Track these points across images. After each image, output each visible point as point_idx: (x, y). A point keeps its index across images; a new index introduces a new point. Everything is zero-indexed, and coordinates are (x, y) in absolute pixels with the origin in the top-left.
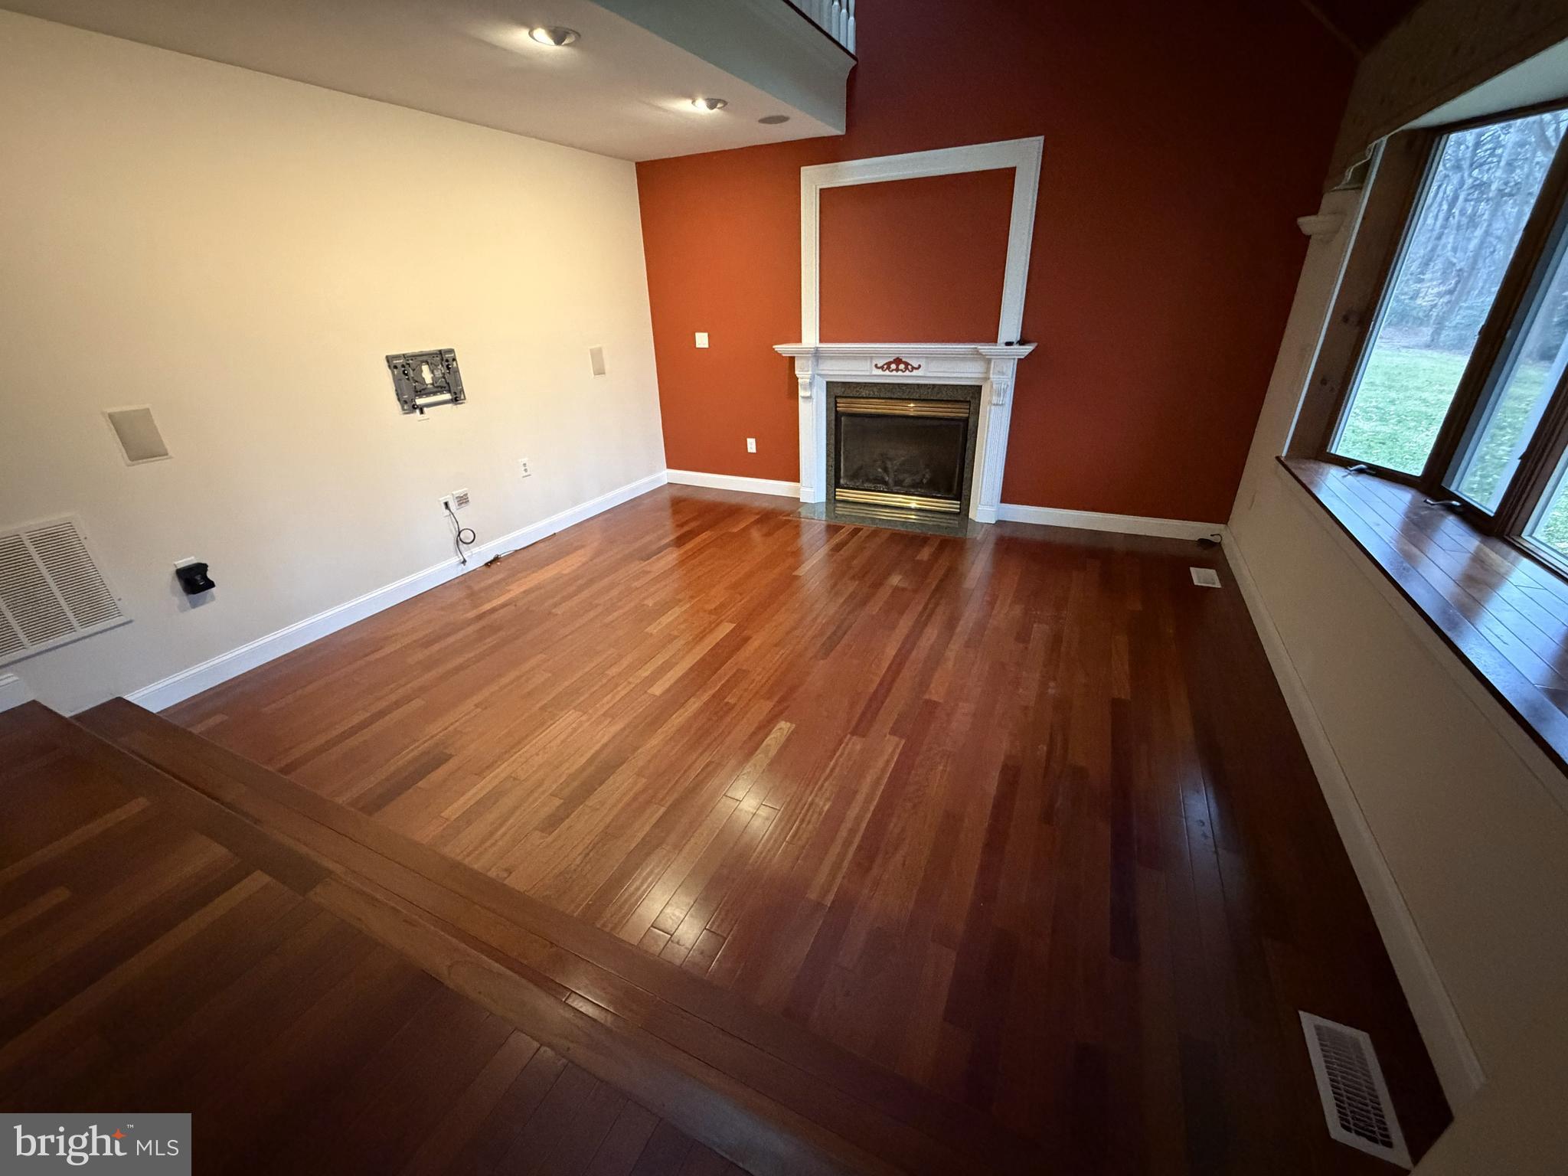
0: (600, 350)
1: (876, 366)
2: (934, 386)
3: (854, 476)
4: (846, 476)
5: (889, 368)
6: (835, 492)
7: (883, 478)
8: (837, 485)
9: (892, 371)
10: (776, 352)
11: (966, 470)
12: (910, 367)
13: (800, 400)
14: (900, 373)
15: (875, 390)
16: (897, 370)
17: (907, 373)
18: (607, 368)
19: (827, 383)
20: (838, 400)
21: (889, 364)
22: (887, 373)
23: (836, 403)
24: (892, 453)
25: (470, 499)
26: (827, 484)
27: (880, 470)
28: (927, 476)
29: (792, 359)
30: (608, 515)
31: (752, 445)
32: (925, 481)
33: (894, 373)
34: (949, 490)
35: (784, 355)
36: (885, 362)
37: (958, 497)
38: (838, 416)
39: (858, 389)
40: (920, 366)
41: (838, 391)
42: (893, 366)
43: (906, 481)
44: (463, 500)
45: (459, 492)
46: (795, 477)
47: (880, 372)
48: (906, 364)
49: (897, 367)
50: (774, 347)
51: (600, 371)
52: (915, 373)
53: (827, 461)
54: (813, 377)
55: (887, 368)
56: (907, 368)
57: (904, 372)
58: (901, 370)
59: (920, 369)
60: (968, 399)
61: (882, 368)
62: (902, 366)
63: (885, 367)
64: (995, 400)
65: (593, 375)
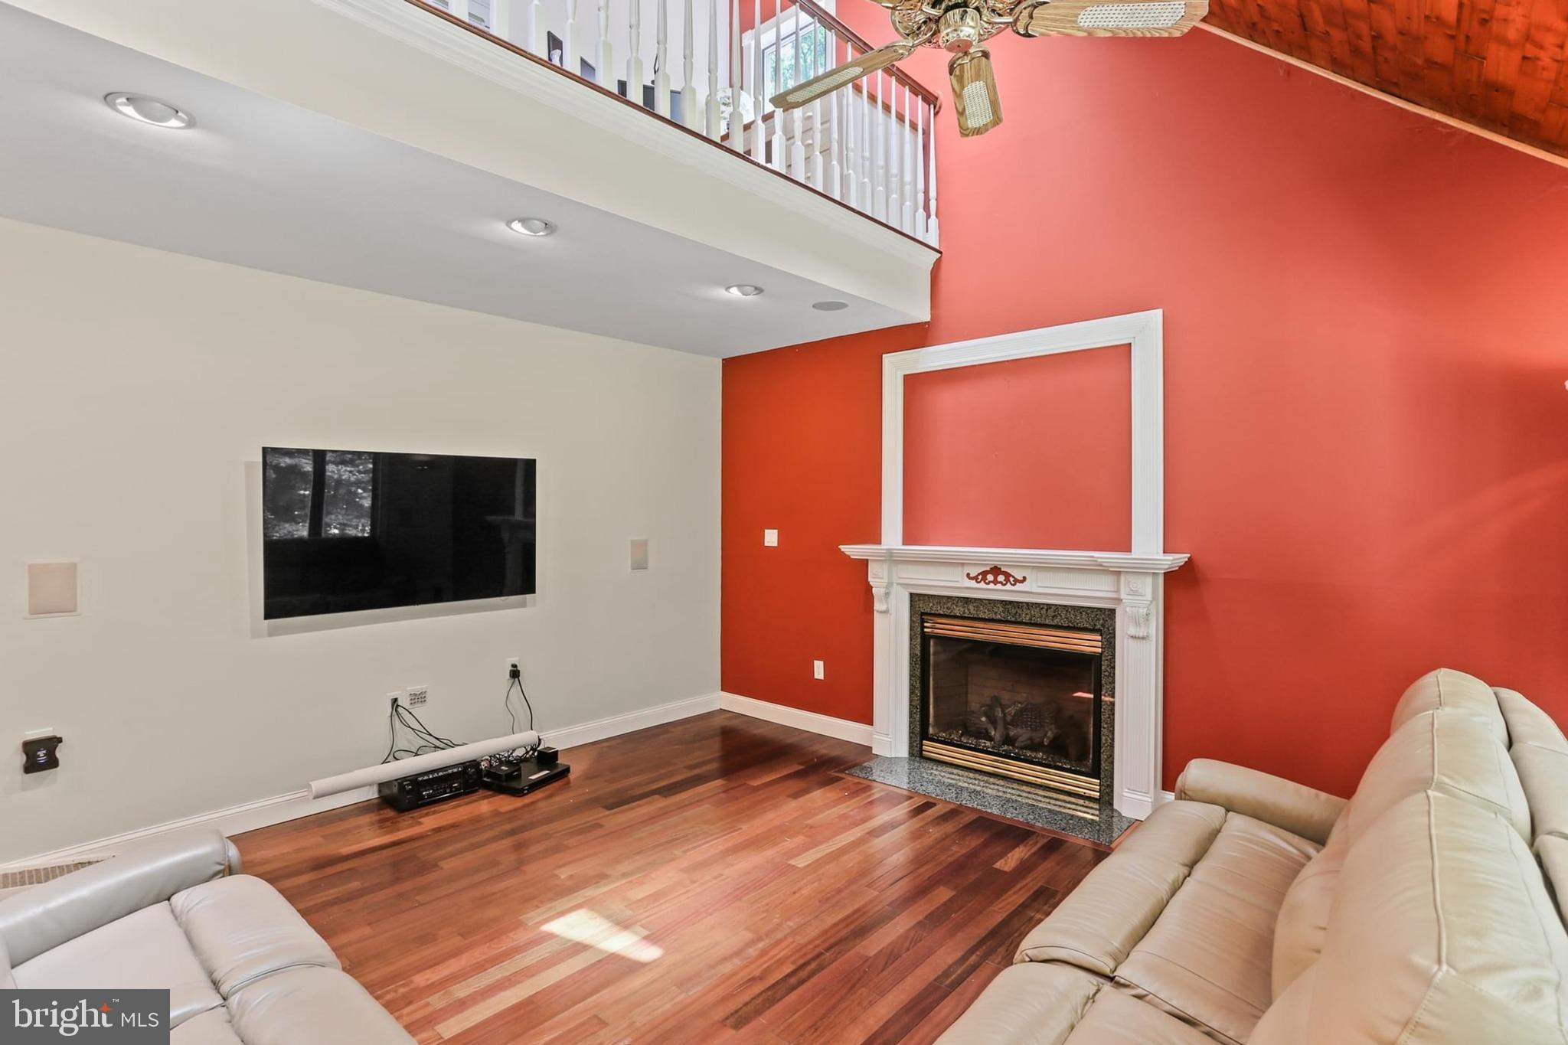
0: (645, 543)
1: (968, 575)
2: (1049, 606)
3: (947, 727)
4: (937, 724)
5: (984, 579)
6: (922, 745)
7: (986, 730)
8: (924, 735)
9: (990, 582)
10: (843, 552)
11: (1104, 731)
12: (1012, 579)
13: (876, 616)
14: (999, 586)
15: (971, 607)
16: (995, 582)
17: (1008, 587)
18: (651, 562)
19: (911, 595)
20: (925, 617)
21: (984, 574)
22: (982, 585)
23: (923, 621)
24: (1005, 697)
25: (427, 699)
26: (910, 733)
27: (983, 719)
28: (1049, 734)
29: (864, 564)
30: (618, 741)
31: (819, 670)
32: (1046, 742)
33: (991, 586)
34: (1081, 757)
35: (852, 557)
36: (981, 571)
37: (1095, 773)
38: (925, 639)
39: (949, 605)
40: (1025, 578)
41: (923, 608)
42: (990, 577)
43: (1020, 739)
44: (419, 698)
45: (418, 688)
46: (866, 718)
47: (973, 584)
48: (1007, 575)
49: (996, 578)
50: (840, 547)
51: (640, 565)
52: (1019, 587)
53: (911, 701)
54: (889, 585)
55: (982, 580)
56: (1007, 580)
57: (1004, 585)
58: (1001, 583)
59: (1025, 583)
60: (1098, 627)
61: (975, 578)
62: (1001, 578)
63: (980, 577)
64: (1132, 631)
65: (630, 569)
